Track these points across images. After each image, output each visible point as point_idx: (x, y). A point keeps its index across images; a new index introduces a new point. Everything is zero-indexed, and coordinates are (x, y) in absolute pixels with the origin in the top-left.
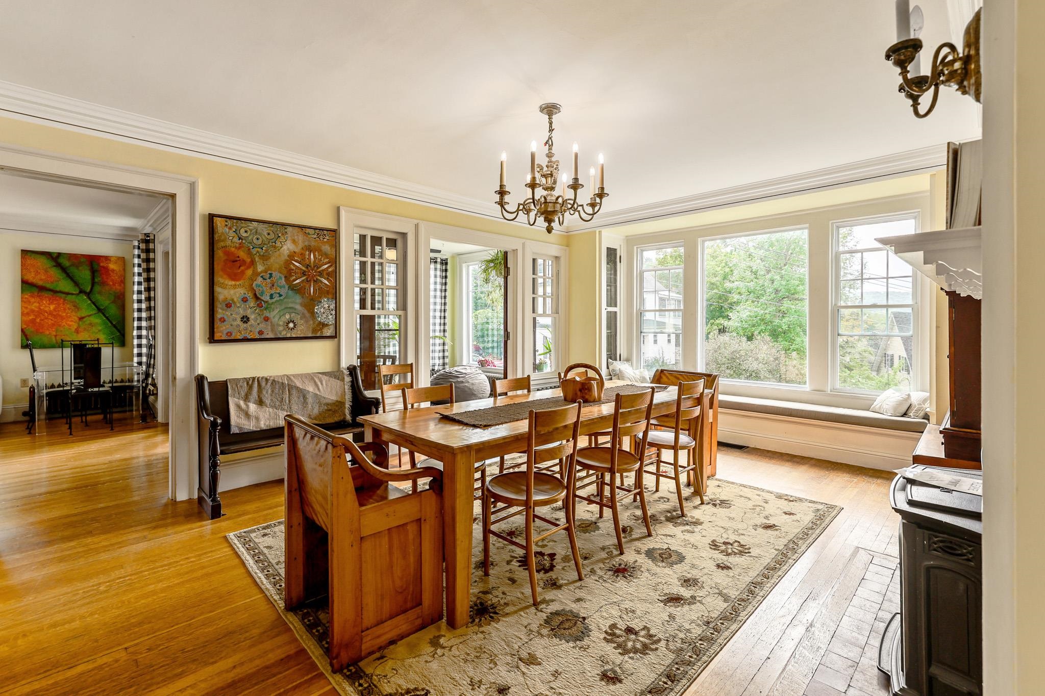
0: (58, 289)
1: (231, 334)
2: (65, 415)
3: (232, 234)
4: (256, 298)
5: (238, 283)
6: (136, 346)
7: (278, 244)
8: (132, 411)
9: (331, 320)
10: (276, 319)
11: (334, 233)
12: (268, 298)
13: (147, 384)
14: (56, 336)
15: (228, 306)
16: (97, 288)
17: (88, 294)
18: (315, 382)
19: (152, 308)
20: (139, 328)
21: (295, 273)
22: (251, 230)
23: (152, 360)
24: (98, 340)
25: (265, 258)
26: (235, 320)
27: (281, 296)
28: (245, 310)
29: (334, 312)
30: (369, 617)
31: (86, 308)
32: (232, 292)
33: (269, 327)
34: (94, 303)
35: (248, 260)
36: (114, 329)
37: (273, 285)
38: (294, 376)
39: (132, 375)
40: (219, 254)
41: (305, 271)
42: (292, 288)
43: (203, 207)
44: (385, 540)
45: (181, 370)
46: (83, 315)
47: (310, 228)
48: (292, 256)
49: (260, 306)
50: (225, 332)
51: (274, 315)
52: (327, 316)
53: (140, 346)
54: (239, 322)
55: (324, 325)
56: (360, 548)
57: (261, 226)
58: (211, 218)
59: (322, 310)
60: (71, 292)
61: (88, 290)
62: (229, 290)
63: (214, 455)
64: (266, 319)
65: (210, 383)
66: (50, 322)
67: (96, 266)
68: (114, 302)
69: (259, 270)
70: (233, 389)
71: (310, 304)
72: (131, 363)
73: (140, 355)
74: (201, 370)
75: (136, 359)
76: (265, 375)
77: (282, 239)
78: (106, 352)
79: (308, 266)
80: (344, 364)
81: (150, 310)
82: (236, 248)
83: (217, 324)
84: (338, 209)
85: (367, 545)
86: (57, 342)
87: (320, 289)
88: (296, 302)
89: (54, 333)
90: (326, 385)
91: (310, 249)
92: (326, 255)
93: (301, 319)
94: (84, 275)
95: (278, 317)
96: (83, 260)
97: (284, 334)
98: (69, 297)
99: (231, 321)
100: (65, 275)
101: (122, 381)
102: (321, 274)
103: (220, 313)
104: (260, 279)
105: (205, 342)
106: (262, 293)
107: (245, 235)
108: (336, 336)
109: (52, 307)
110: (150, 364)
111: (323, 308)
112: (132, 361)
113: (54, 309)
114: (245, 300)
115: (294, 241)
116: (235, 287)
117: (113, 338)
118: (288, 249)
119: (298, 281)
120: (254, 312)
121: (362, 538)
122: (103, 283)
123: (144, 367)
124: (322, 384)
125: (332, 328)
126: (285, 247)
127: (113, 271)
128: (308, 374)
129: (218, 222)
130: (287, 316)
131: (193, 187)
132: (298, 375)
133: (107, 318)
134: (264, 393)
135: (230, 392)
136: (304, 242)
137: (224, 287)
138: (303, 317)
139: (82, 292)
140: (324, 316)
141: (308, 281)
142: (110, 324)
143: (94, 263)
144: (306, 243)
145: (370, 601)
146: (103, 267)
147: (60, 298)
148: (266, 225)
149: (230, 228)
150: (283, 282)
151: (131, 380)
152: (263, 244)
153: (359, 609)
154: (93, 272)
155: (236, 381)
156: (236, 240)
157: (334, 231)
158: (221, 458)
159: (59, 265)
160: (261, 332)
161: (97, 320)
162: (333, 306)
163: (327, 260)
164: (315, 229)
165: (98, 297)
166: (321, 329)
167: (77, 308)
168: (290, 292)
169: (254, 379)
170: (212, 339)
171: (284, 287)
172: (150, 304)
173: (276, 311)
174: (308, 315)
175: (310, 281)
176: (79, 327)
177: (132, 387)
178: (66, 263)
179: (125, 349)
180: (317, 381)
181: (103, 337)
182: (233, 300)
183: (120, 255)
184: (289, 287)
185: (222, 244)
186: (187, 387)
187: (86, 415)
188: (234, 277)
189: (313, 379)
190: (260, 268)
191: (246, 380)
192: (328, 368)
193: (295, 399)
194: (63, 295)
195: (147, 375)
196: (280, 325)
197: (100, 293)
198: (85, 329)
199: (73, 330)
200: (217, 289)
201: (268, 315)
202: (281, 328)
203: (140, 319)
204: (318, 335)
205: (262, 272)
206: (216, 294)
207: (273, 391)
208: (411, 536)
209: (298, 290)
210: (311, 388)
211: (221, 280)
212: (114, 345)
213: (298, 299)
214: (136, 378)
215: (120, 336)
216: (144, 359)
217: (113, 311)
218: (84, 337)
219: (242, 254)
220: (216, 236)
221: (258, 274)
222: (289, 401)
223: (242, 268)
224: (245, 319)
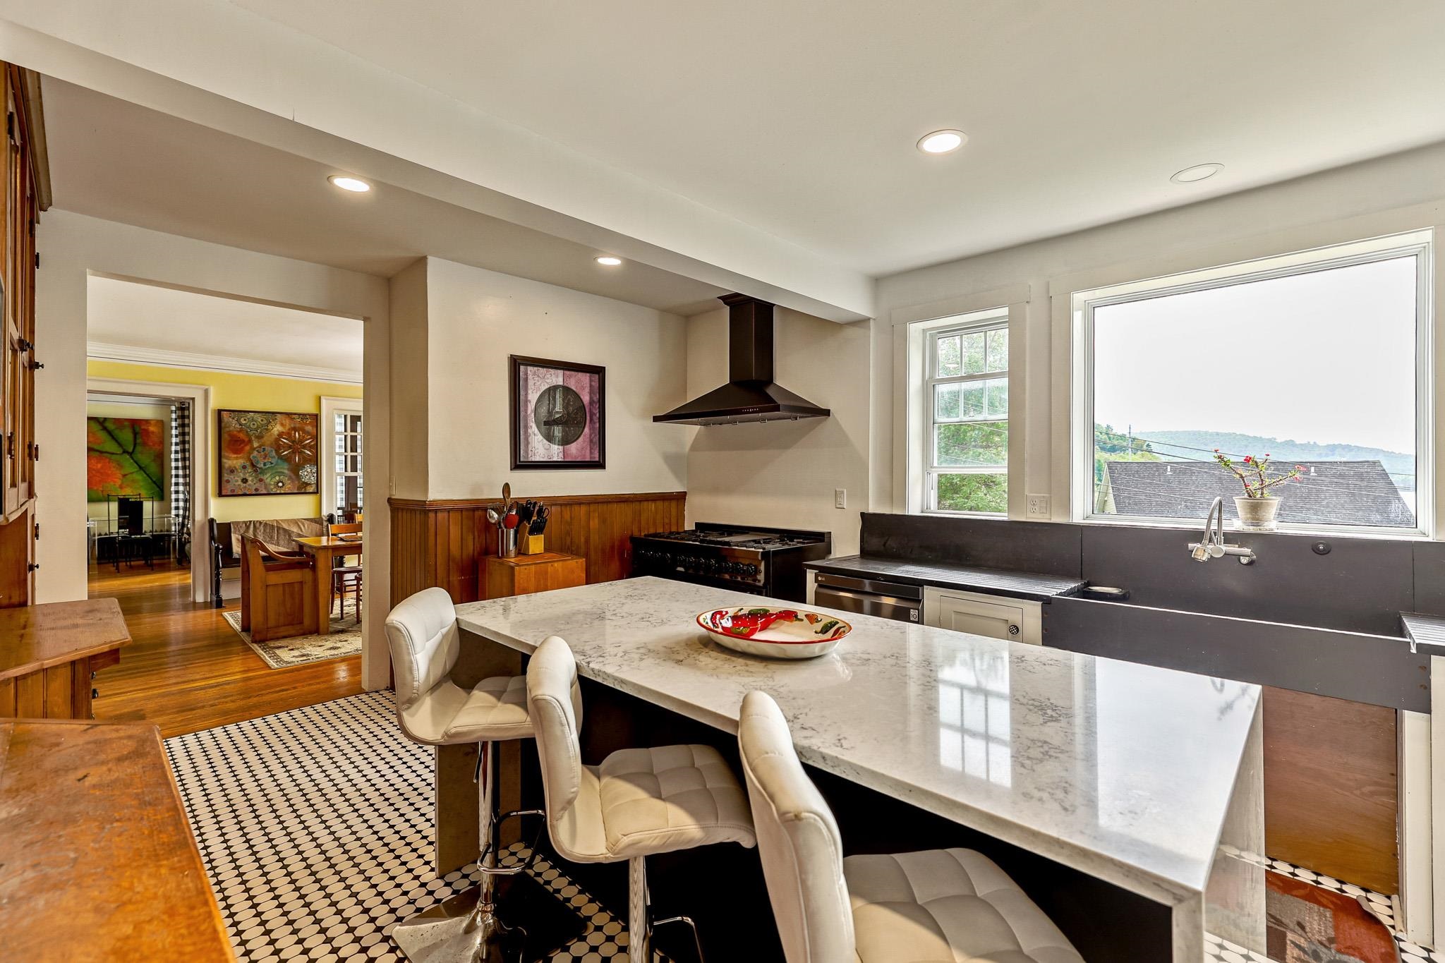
0: (104, 450)
1: (234, 491)
2: (111, 561)
3: (234, 422)
4: (253, 465)
5: (239, 456)
6: (173, 500)
7: (270, 427)
8: (170, 558)
9: (313, 480)
10: (268, 480)
11: (316, 418)
12: (262, 465)
13: (183, 534)
14: (102, 491)
15: (232, 471)
16: (139, 448)
17: (131, 454)
18: (299, 525)
19: (187, 467)
20: (177, 484)
21: (283, 447)
22: (249, 419)
23: (187, 512)
24: (140, 495)
25: (259, 437)
26: (237, 481)
27: (272, 463)
28: (244, 474)
29: (315, 475)
30: (272, 623)
31: (130, 466)
32: (235, 462)
33: (263, 486)
34: (136, 462)
35: (246, 440)
36: (154, 485)
37: (266, 457)
38: (282, 520)
39: (170, 525)
40: (225, 437)
41: (291, 446)
42: (281, 457)
43: (214, 404)
44: (281, 588)
45: (199, 515)
46: (126, 473)
47: (295, 414)
48: (281, 435)
49: (256, 471)
50: (230, 490)
51: (267, 478)
52: (310, 477)
53: (177, 500)
54: (240, 483)
55: (307, 484)
56: (266, 590)
57: (257, 415)
58: (220, 412)
59: (306, 473)
60: (115, 452)
61: (131, 450)
62: (233, 461)
63: (217, 567)
64: (261, 480)
65: (217, 524)
66: (98, 479)
67: (137, 429)
68: (154, 460)
69: (255, 446)
70: (235, 528)
71: (296, 469)
72: (169, 515)
73: (177, 508)
74: (212, 515)
75: (173, 512)
76: (260, 519)
77: (273, 423)
78: (147, 506)
79: (293, 442)
80: (325, 513)
81: (186, 469)
82: (237, 431)
83: (224, 483)
84: (320, 397)
85: (270, 589)
86: (103, 497)
87: (304, 458)
88: (285, 468)
89: (101, 489)
90: (308, 527)
91: (295, 429)
92: (308, 433)
93: (288, 480)
94: (126, 436)
95: (269, 479)
96: (126, 423)
97: (274, 491)
98: (114, 457)
99: (235, 481)
100: (110, 438)
101: (161, 531)
102: (304, 447)
103: (226, 477)
104: (255, 453)
105: (216, 496)
106: (258, 462)
107: (244, 422)
108: (317, 491)
109: (99, 466)
110: (185, 516)
111: (307, 473)
112: (170, 513)
113: (102, 468)
114: (244, 467)
115: (282, 425)
116: (237, 458)
117: (153, 493)
118: (278, 430)
119: (285, 453)
120: (250, 476)
121: (267, 586)
122: (145, 444)
123: (181, 519)
124: (304, 526)
125: (314, 486)
126: (275, 429)
127: (153, 432)
128: (294, 520)
129: (225, 416)
130: (277, 478)
131: (206, 392)
132: (285, 520)
133: (148, 475)
134: (258, 531)
135: (232, 530)
136: (290, 425)
137: (228, 458)
138: (290, 478)
139: (125, 452)
140: (307, 477)
141: (294, 452)
142: (150, 481)
143: (136, 426)
144: (292, 426)
145: (272, 615)
146: (144, 429)
147: (106, 458)
148: (260, 415)
149: (233, 418)
150: (274, 453)
151: (169, 530)
152: (258, 427)
153: (266, 618)
154: (135, 434)
155: (237, 523)
156: (238, 426)
157: (316, 415)
158: (222, 571)
159: (105, 429)
160: (256, 490)
161: (139, 477)
162: (314, 470)
163: (309, 437)
164: (299, 414)
165: (138, 456)
166: (305, 487)
167: (120, 466)
168: (279, 461)
169: (250, 522)
170: (220, 494)
171: (274, 457)
172: (185, 463)
173: (268, 475)
174: (294, 477)
175: (296, 452)
176: (122, 483)
177: (170, 536)
178: (110, 426)
179: (165, 503)
180: (300, 524)
181: (144, 493)
182: (235, 467)
183: (159, 418)
184: (278, 458)
185: (227, 429)
186: (202, 527)
187: (130, 561)
188: (236, 452)
189: (297, 523)
190: (256, 445)
191: (245, 523)
192: (312, 516)
193: (282, 537)
194: (109, 455)
195: (183, 525)
196: (271, 485)
197: (141, 453)
198: (128, 485)
199: (117, 486)
200: (224, 460)
201: (262, 477)
202: (272, 487)
203: (177, 476)
204: (303, 491)
205: (257, 447)
206: (222, 464)
207: (264, 530)
208: (296, 589)
209: (287, 459)
210: (295, 530)
211: (226, 454)
212: (154, 499)
213: (286, 466)
214: (173, 528)
215: (160, 493)
216: (181, 512)
217: (153, 468)
218: (128, 492)
219: (242, 436)
220: (223, 425)
221: (254, 449)
222: (277, 538)
223: (242, 445)
224: (245, 481)
